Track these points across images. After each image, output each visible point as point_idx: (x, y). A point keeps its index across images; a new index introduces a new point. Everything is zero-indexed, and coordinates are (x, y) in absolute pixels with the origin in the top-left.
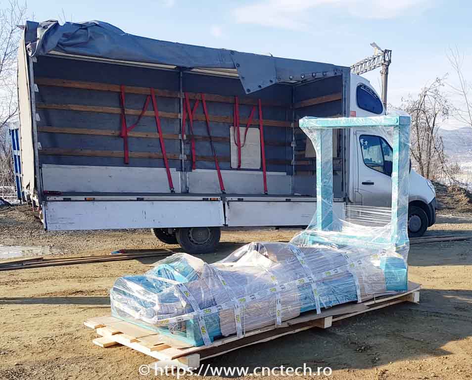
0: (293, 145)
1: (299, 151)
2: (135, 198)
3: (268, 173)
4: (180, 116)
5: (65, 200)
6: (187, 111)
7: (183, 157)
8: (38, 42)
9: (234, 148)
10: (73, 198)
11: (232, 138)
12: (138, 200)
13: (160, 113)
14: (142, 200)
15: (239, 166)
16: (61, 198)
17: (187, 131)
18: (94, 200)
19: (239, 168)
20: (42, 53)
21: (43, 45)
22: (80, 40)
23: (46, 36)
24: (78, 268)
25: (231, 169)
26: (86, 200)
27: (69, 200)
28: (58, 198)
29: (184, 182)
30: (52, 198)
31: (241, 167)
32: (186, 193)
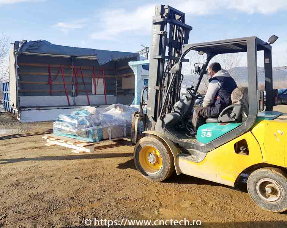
0: (116, 84)
1: (119, 86)
2: (56, 108)
3: (107, 96)
4: (72, 75)
5: (29, 110)
6: (75, 73)
7: (74, 91)
8: (19, 49)
9: (93, 87)
10: (32, 109)
11: (92, 83)
12: (58, 109)
13: (64, 74)
14: (59, 108)
15: (96, 93)
16: (27, 109)
17: (75, 81)
18: (40, 109)
19: (95, 94)
20: (20, 53)
21: (21, 50)
22: (35, 47)
23: (22, 46)
24: (34, 137)
25: (92, 95)
26: (37, 110)
27: (30, 110)
28: (25, 109)
29: (74, 101)
30: (24, 109)
31: (96, 94)
32: (75, 105)
